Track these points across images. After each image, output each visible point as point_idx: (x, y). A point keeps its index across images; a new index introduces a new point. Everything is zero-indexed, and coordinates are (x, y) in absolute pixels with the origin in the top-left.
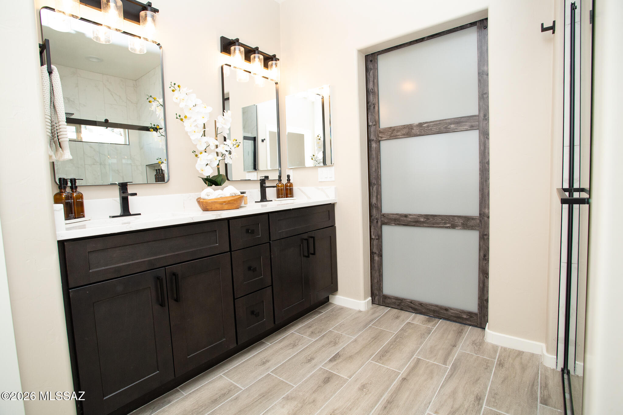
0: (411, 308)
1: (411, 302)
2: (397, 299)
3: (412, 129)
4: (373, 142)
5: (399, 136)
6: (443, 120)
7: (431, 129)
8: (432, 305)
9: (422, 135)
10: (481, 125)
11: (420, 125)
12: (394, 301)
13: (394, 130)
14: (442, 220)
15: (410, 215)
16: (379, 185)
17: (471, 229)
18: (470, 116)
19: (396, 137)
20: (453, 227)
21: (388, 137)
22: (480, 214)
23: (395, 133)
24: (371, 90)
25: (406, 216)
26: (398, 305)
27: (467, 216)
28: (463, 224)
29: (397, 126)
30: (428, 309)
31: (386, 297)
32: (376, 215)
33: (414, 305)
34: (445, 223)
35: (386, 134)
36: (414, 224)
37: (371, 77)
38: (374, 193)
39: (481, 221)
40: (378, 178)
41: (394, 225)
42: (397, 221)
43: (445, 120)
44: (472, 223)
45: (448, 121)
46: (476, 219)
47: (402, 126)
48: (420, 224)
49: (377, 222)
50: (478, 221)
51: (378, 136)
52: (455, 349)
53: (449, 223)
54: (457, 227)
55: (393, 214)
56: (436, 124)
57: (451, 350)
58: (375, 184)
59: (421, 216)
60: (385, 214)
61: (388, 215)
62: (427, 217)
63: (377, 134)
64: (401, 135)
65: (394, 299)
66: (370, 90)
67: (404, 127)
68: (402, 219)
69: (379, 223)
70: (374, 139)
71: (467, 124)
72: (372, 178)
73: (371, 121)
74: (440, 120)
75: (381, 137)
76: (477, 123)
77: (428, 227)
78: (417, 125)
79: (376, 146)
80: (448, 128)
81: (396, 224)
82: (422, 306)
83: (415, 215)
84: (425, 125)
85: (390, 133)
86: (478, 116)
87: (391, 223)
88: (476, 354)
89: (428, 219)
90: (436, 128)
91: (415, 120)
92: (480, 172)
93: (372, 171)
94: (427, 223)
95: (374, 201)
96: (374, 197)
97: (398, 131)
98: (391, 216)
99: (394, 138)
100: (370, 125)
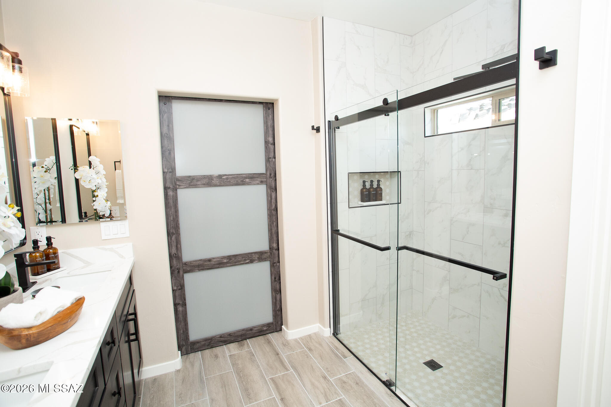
0: (221, 341)
1: (221, 337)
2: (206, 340)
3: (212, 179)
4: (169, 190)
5: (199, 185)
6: (239, 174)
7: (230, 181)
8: (239, 331)
9: (222, 186)
10: (268, 181)
11: (220, 177)
12: (203, 343)
13: (193, 179)
14: (243, 258)
15: (214, 258)
16: (178, 234)
17: (265, 261)
18: (261, 173)
19: (196, 186)
20: (252, 261)
21: (188, 186)
22: (270, 248)
23: (195, 182)
24: (166, 135)
25: (210, 260)
26: (208, 345)
27: (262, 251)
28: (258, 258)
29: (197, 176)
30: (236, 336)
31: (194, 343)
32: (177, 266)
33: (224, 338)
34: (245, 260)
35: (185, 182)
36: (218, 266)
37: (165, 120)
38: (172, 243)
39: (271, 253)
40: (177, 227)
41: (198, 271)
42: (201, 267)
43: (242, 174)
44: (265, 256)
45: (244, 176)
46: (268, 252)
47: (201, 176)
48: (224, 265)
49: (179, 272)
50: (269, 254)
51: (176, 184)
52: (280, 355)
53: (248, 260)
54: (254, 261)
55: (196, 261)
56: (234, 177)
57: (279, 358)
58: (173, 234)
59: (224, 257)
60: (186, 262)
61: (191, 262)
62: (229, 257)
63: (175, 182)
64: (201, 185)
65: (203, 341)
66: (164, 134)
67: (205, 177)
68: (206, 263)
69: (181, 272)
70: (170, 186)
71: (258, 179)
72: (169, 228)
73: (166, 168)
74: (238, 175)
75: (179, 186)
76: (265, 179)
77: (231, 266)
78: (217, 177)
79: (173, 195)
80: (244, 182)
81: (199, 270)
82: (231, 335)
83: (218, 258)
84: (224, 177)
85: (189, 181)
86: (266, 174)
87: (194, 270)
88: (293, 352)
89: (230, 259)
90: (234, 181)
91: (215, 172)
92: (269, 217)
93: (169, 220)
94: (230, 263)
95: (174, 251)
96: (173, 247)
97: (198, 180)
98: (195, 263)
99: (193, 187)
100: (165, 172)
